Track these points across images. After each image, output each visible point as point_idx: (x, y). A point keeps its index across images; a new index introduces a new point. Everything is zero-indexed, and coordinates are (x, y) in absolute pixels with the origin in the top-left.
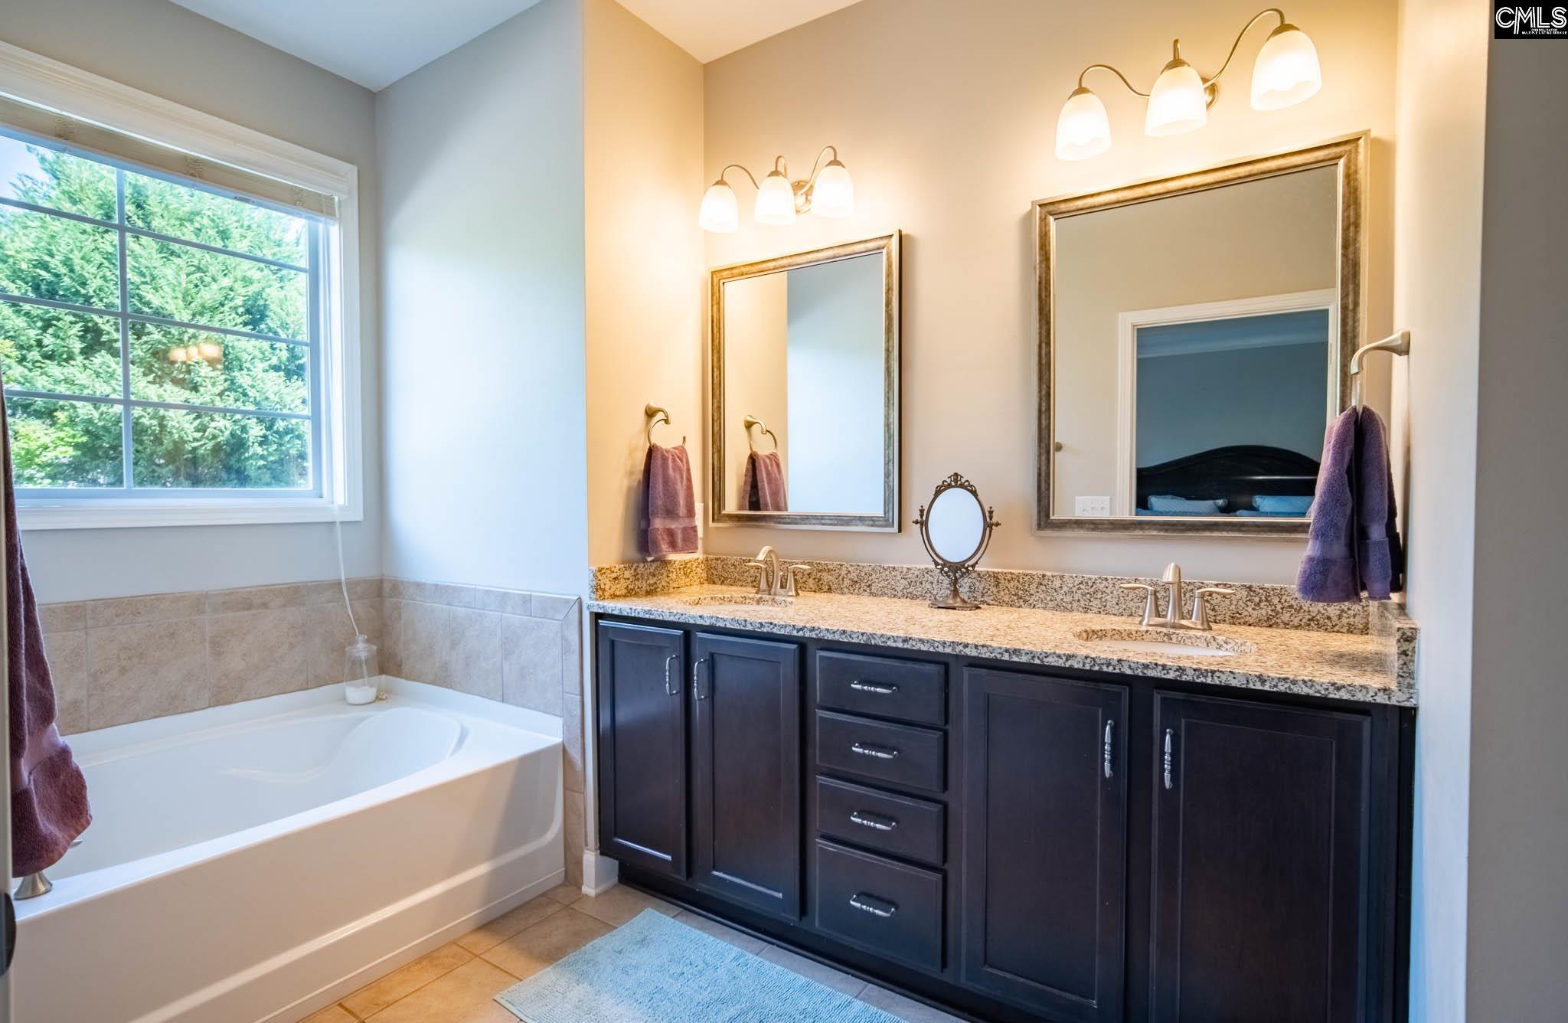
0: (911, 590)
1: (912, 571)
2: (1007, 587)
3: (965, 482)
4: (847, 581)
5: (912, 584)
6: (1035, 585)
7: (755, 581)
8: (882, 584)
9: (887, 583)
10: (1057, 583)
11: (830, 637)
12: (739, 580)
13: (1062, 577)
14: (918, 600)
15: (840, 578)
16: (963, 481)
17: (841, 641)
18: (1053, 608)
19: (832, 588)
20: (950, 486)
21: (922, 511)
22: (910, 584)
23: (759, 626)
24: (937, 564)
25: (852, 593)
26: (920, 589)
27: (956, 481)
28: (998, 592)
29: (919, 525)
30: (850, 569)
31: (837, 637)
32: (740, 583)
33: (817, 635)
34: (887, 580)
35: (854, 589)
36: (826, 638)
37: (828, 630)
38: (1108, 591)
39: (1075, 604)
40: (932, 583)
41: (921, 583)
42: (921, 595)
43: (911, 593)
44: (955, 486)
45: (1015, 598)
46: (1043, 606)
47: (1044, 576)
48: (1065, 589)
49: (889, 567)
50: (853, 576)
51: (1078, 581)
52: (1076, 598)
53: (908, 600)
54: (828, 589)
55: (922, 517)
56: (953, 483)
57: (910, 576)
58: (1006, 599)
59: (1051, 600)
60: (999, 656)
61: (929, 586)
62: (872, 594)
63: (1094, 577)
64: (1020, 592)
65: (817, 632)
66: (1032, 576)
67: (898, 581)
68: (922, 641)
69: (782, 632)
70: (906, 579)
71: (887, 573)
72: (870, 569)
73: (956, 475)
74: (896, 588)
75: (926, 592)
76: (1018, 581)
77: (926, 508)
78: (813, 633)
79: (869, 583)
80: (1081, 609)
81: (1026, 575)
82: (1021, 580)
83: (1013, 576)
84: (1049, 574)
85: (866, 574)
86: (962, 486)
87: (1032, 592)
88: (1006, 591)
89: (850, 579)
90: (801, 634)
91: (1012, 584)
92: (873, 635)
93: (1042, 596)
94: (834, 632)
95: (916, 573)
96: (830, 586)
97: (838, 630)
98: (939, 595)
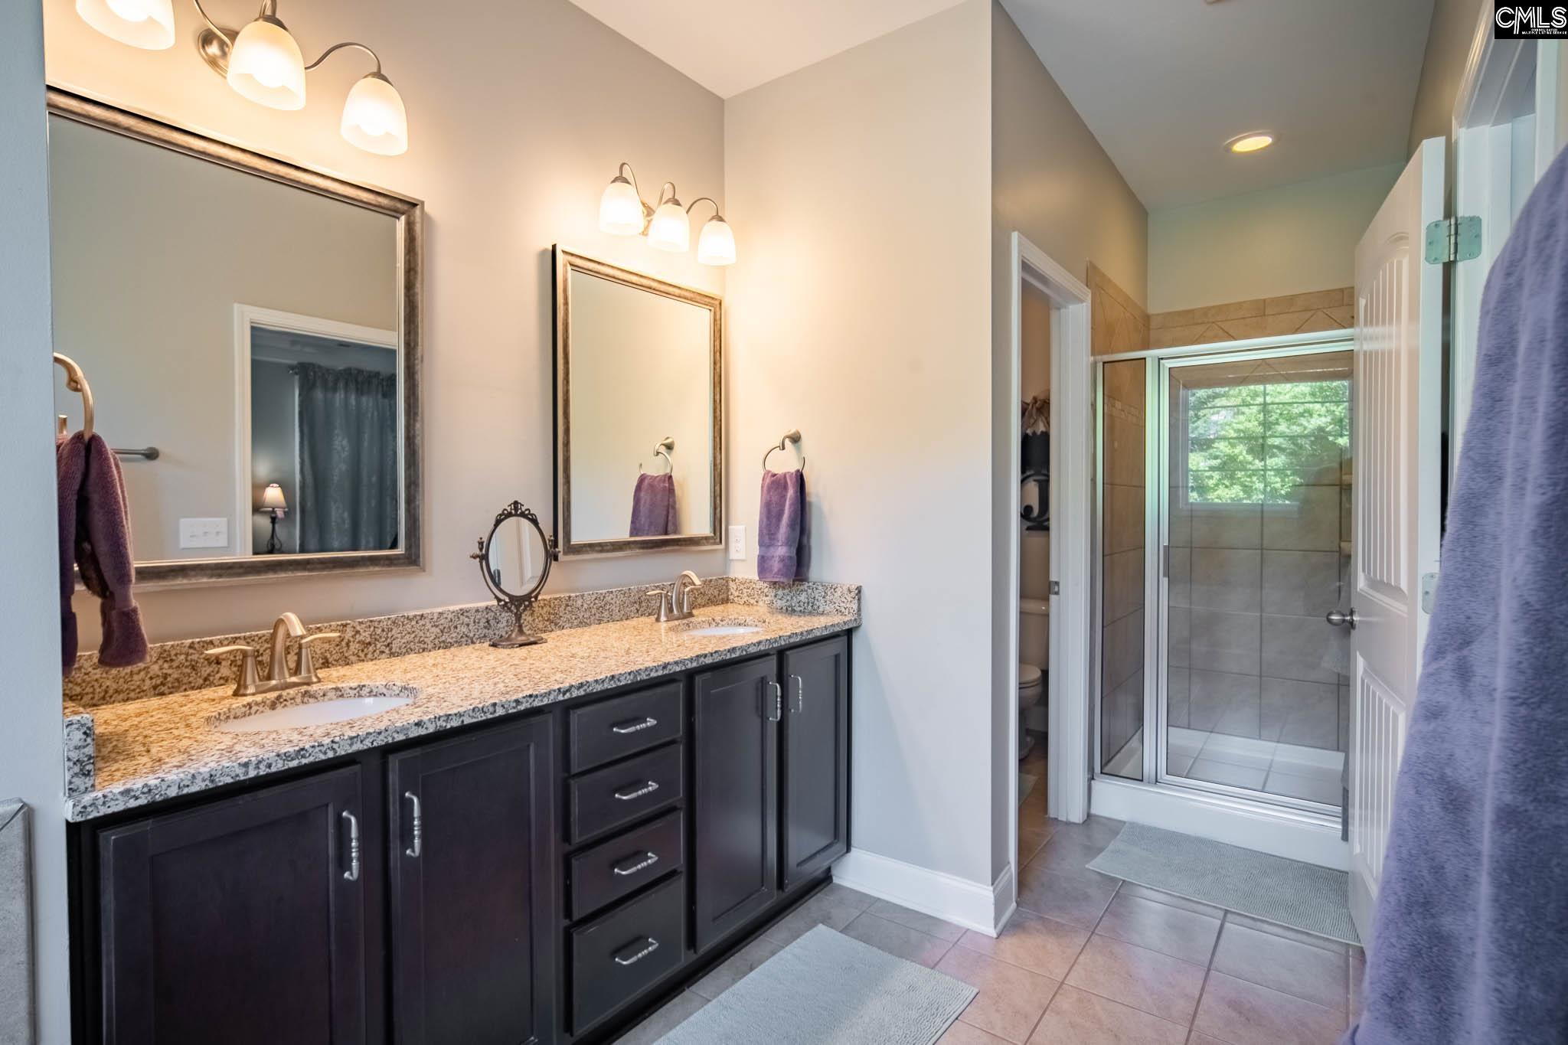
0: (443, 638)
1: (445, 616)
2: (541, 614)
3: (526, 510)
4: (354, 647)
5: (446, 630)
6: (562, 609)
7: (162, 684)
8: (408, 638)
9: (413, 635)
10: (579, 602)
11: (599, 688)
12: (117, 691)
13: (583, 596)
14: (452, 649)
15: (344, 643)
16: (523, 509)
17: (611, 689)
18: (578, 626)
19: (330, 660)
20: (510, 515)
21: (481, 544)
22: (442, 632)
23: (514, 705)
24: (499, 600)
25: (363, 661)
26: (454, 635)
27: (516, 509)
28: (534, 620)
29: (478, 559)
30: (358, 628)
31: (607, 686)
32: (121, 696)
33: (585, 690)
34: (413, 632)
35: (366, 655)
36: (595, 691)
37: (596, 681)
38: (613, 602)
39: (592, 618)
40: (468, 625)
41: (456, 627)
42: (456, 642)
43: (444, 642)
44: (516, 515)
45: (548, 623)
46: (570, 625)
47: (570, 597)
48: (585, 606)
49: (415, 616)
50: (365, 636)
51: (594, 597)
52: (593, 612)
53: (441, 651)
54: (323, 664)
55: (481, 550)
56: (513, 512)
57: (442, 621)
58: (541, 626)
59: (576, 619)
60: (724, 657)
61: (464, 629)
62: (392, 654)
63: (604, 591)
64: (552, 616)
65: (586, 687)
66: (560, 599)
67: (428, 630)
68: (676, 663)
69: (546, 701)
70: (437, 626)
71: (414, 623)
72: (390, 622)
73: (516, 503)
74: (426, 640)
75: (462, 637)
76: (550, 606)
77: (485, 540)
78: (581, 690)
79: (389, 641)
80: (596, 621)
81: (556, 599)
82: (552, 605)
83: (546, 602)
84: (573, 595)
85: (383, 631)
86: (523, 515)
87: (561, 614)
88: (540, 618)
89: (359, 642)
90: (568, 696)
91: (545, 610)
92: (638, 672)
93: (569, 617)
94: (603, 682)
95: (450, 616)
96: (326, 658)
97: (607, 677)
98: (477, 636)
